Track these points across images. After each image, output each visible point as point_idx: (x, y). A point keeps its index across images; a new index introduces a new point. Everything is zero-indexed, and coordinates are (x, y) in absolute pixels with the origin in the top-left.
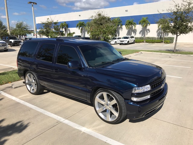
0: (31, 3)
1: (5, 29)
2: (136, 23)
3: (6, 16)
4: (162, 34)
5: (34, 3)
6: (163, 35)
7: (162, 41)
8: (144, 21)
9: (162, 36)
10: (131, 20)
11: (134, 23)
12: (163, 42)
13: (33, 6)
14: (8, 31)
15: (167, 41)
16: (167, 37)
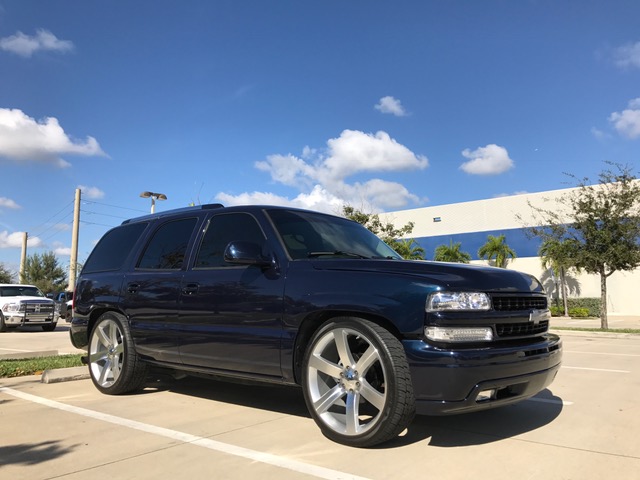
0: (151, 194)
1: (59, 279)
2: (468, 254)
3: (70, 247)
4: (560, 290)
5: (158, 196)
6: (562, 293)
7: (561, 309)
8: (496, 249)
9: (560, 296)
10: (452, 247)
11: (463, 256)
12: (564, 313)
13: (153, 203)
14: (67, 286)
15: (578, 309)
16: (577, 297)
